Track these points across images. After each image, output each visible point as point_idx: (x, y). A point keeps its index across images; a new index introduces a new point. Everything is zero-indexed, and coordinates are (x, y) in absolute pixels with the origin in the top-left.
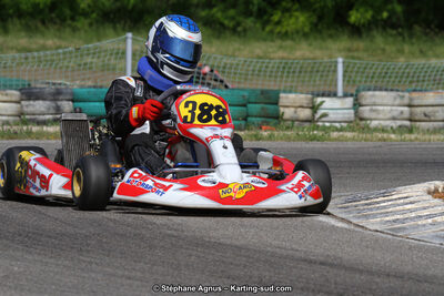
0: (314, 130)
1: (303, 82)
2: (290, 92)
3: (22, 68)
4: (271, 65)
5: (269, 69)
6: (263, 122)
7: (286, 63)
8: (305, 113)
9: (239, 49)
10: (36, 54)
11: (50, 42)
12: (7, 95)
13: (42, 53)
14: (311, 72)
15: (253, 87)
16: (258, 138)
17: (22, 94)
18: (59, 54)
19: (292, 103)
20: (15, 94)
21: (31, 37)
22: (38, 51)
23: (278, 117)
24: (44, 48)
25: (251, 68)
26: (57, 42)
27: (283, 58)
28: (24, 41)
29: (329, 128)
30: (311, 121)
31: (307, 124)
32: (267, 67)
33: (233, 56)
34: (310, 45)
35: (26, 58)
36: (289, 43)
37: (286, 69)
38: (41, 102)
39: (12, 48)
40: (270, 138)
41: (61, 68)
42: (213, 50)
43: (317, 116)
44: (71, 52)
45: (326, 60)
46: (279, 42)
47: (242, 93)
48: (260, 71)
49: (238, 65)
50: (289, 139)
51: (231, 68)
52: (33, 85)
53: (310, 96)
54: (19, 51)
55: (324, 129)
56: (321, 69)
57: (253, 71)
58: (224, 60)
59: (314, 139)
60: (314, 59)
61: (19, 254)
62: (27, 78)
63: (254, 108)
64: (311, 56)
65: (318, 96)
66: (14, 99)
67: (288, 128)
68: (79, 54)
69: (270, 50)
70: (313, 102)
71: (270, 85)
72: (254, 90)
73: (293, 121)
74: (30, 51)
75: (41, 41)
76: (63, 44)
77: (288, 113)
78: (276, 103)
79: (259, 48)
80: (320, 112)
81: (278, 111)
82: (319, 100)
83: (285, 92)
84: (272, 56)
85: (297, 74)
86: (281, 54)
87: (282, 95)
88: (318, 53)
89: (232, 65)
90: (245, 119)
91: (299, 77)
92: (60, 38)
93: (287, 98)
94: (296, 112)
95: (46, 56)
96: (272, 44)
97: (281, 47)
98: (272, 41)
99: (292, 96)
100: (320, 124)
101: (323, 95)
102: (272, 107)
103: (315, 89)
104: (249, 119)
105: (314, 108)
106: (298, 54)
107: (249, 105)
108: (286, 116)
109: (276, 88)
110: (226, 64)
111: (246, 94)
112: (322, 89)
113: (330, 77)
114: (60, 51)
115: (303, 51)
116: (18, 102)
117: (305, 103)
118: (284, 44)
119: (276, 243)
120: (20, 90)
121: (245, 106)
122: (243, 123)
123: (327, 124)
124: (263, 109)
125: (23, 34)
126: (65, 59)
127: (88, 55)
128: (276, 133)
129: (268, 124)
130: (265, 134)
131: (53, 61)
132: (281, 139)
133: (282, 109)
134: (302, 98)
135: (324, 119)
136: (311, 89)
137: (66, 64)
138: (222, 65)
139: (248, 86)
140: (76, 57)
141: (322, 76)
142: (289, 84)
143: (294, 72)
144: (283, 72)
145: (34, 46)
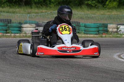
0: (117, 34)
1: (115, 21)
2: (111, 24)
3: (36, 18)
4: (105, 17)
5: (105, 18)
6: (103, 33)
7: (110, 16)
8: (115, 30)
9: (96, 12)
10: (39, 14)
11: (44, 11)
12: (32, 25)
13: (41, 14)
14: (117, 18)
15: (100, 23)
16: (102, 37)
17: (36, 25)
18: (46, 14)
19: (111, 27)
20: (34, 25)
21: (38, 9)
22: (40, 13)
23: (107, 31)
24: (42, 12)
25: (100, 17)
26: (46, 11)
27: (108, 15)
28: (36, 11)
29: (122, 34)
30: (117, 32)
31: (115, 33)
32: (104, 17)
33: (95, 14)
34: (116, 11)
35: (37, 15)
36: (110, 10)
37: (110, 18)
38: (41, 27)
39: (33, 13)
40: (105, 37)
41: (47, 18)
42: (89, 12)
43: (118, 31)
44: (49, 14)
45: (121, 15)
46: (107, 10)
47: (97, 24)
48: (102, 18)
49: (96, 17)
50: (110, 37)
51: (94, 18)
52: (39, 23)
53: (116, 25)
54: (35, 13)
55: (120, 34)
56: (120, 17)
57: (100, 18)
58: (92, 15)
59: (118, 37)
60: (117, 15)
61: (35, 70)
62: (37, 21)
63: (101, 29)
64: (117, 14)
65: (119, 25)
66: (34, 27)
67: (110, 34)
68: (52, 14)
69: (105, 12)
70: (117, 27)
71: (105, 22)
72: (101, 24)
73: (112, 32)
74: (38, 13)
75: (41, 11)
76: (47, 11)
77: (110, 30)
78: (107, 27)
79: (102, 12)
80: (119, 30)
81: (107, 29)
82: (119, 26)
83: (109, 24)
84: (106, 14)
85: (113, 19)
86: (108, 13)
87: (109, 25)
88: (119, 13)
89: (94, 16)
90: (98, 32)
91: (113, 20)
92: (46, 9)
93: (110, 26)
94: (112, 30)
95: (42, 14)
96: (105, 11)
97: (108, 12)
98: (106, 10)
99: (111, 25)
100: (119, 33)
101: (120, 25)
102: (106, 28)
103: (118, 23)
104: (99, 32)
105: (118, 28)
106: (113, 13)
107: (99, 28)
108: (110, 31)
109: (107, 23)
110: (93, 16)
111: (98, 25)
112: (120, 23)
113: (122, 20)
114: (46, 13)
115: (114, 13)
116: (35, 28)
117: (115, 27)
118: (109, 11)
119: (107, 66)
120: (36, 24)
121: (98, 28)
122: (98, 33)
123: (121, 33)
124: (103, 29)
125: (36, 9)
126: (47, 15)
127: (54, 14)
128: (107, 36)
129: (105, 33)
130: (104, 36)
131: (44, 16)
132: (108, 37)
133: (108, 29)
134: (114, 26)
135: (120, 31)
136: (117, 23)
137: (48, 17)
138: (91, 17)
139: (99, 22)
140: (51, 15)
141: (120, 19)
142: (110, 22)
143: (112, 19)
144: (109, 18)
145: (39, 12)
